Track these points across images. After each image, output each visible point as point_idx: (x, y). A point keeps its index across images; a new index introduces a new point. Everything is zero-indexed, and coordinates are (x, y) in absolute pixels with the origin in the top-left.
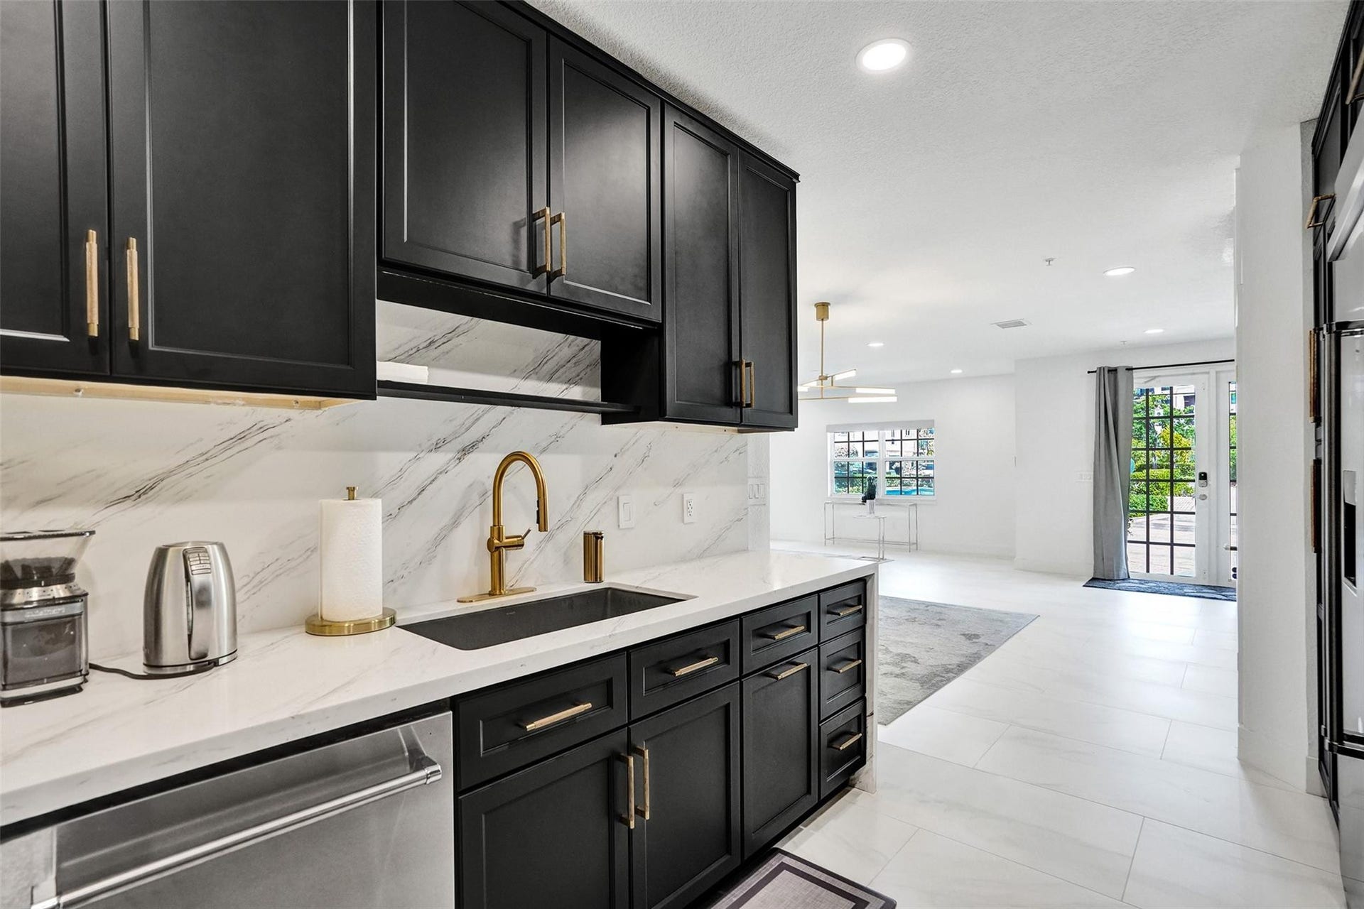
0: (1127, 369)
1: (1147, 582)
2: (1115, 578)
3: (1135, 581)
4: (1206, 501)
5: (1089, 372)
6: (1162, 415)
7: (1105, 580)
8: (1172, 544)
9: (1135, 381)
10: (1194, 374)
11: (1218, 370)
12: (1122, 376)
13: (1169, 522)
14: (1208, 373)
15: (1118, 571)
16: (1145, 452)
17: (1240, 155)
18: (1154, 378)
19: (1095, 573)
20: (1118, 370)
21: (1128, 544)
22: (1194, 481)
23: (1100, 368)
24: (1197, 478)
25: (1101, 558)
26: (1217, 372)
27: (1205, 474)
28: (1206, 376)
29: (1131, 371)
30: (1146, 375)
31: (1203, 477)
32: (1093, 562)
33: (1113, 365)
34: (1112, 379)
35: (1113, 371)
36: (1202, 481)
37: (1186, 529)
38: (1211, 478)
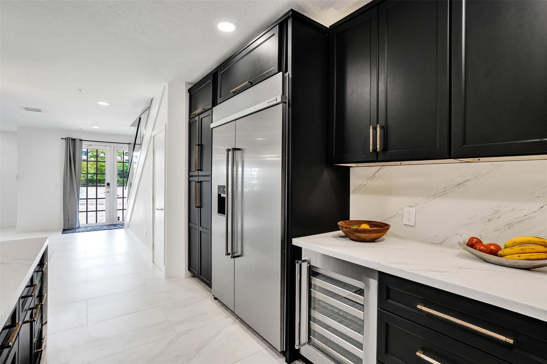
0: (80, 140)
1: (88, 227)
2: (74, 228)
3: (83, 228)
4: (109, 193)
5: (62, 139)
6: (93, 160)
7: (69, 229)
8: (97, 211)
9: (83, 145)
10: (106, 146)
11: (114, 145)
12: (78, 143)
13: (95, 202)
14: (111, 146)
15: (76, 225)
16: (86, 175)
17: (168, 83)
18: (90, 145)
19: (64, 227)
20: (76, 140)
21: (79, 213)
22: (105, 186)
23: (68, 138)
24: (106, 184)
25: (68, 220)
26: (114, 147)
27: (109, 183)
28: (110, 147)
29: (81, 141)
30: (87, 144)
31: (108, 184)
32: (63, 223)
33: (74, 138)
34: (73, 143)
35: (74, 140)
36: (108, 186)
37: (102, 204)
38: (111, 185)
